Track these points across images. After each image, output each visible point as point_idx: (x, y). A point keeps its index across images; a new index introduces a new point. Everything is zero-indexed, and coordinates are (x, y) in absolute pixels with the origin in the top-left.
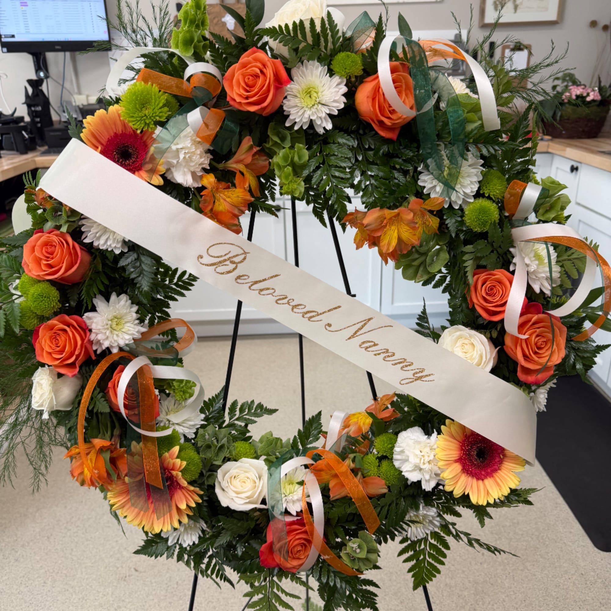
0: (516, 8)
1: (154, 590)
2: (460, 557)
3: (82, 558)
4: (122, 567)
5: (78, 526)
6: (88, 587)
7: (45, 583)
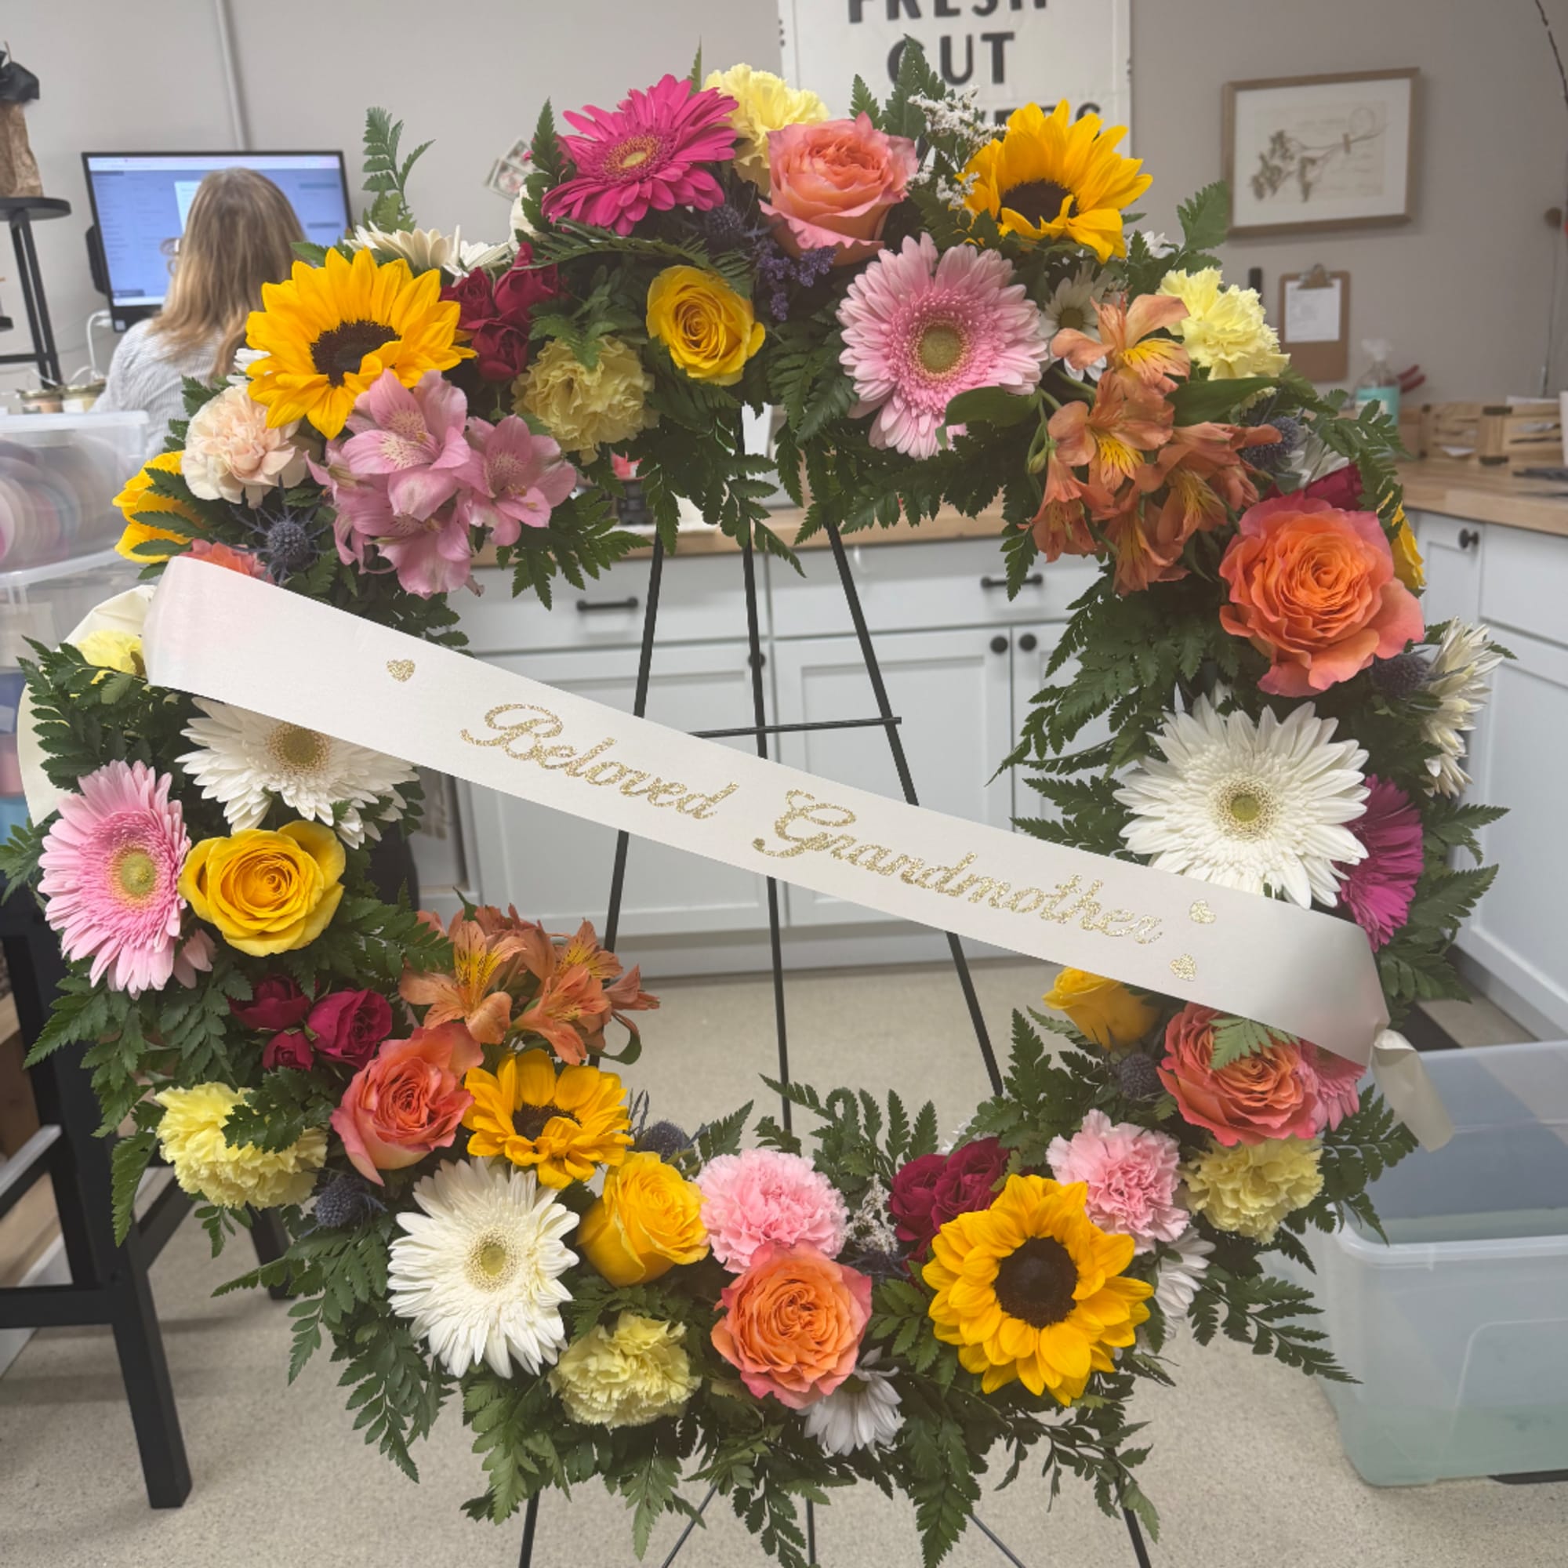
0: (1306, 190)
1: (472, 1549)
2: (1238, 1464)
3: (292, 1481)
4: (391, 1499)
5: (281, 1411)
6: (308, 1546)
7: (202, 1538)
